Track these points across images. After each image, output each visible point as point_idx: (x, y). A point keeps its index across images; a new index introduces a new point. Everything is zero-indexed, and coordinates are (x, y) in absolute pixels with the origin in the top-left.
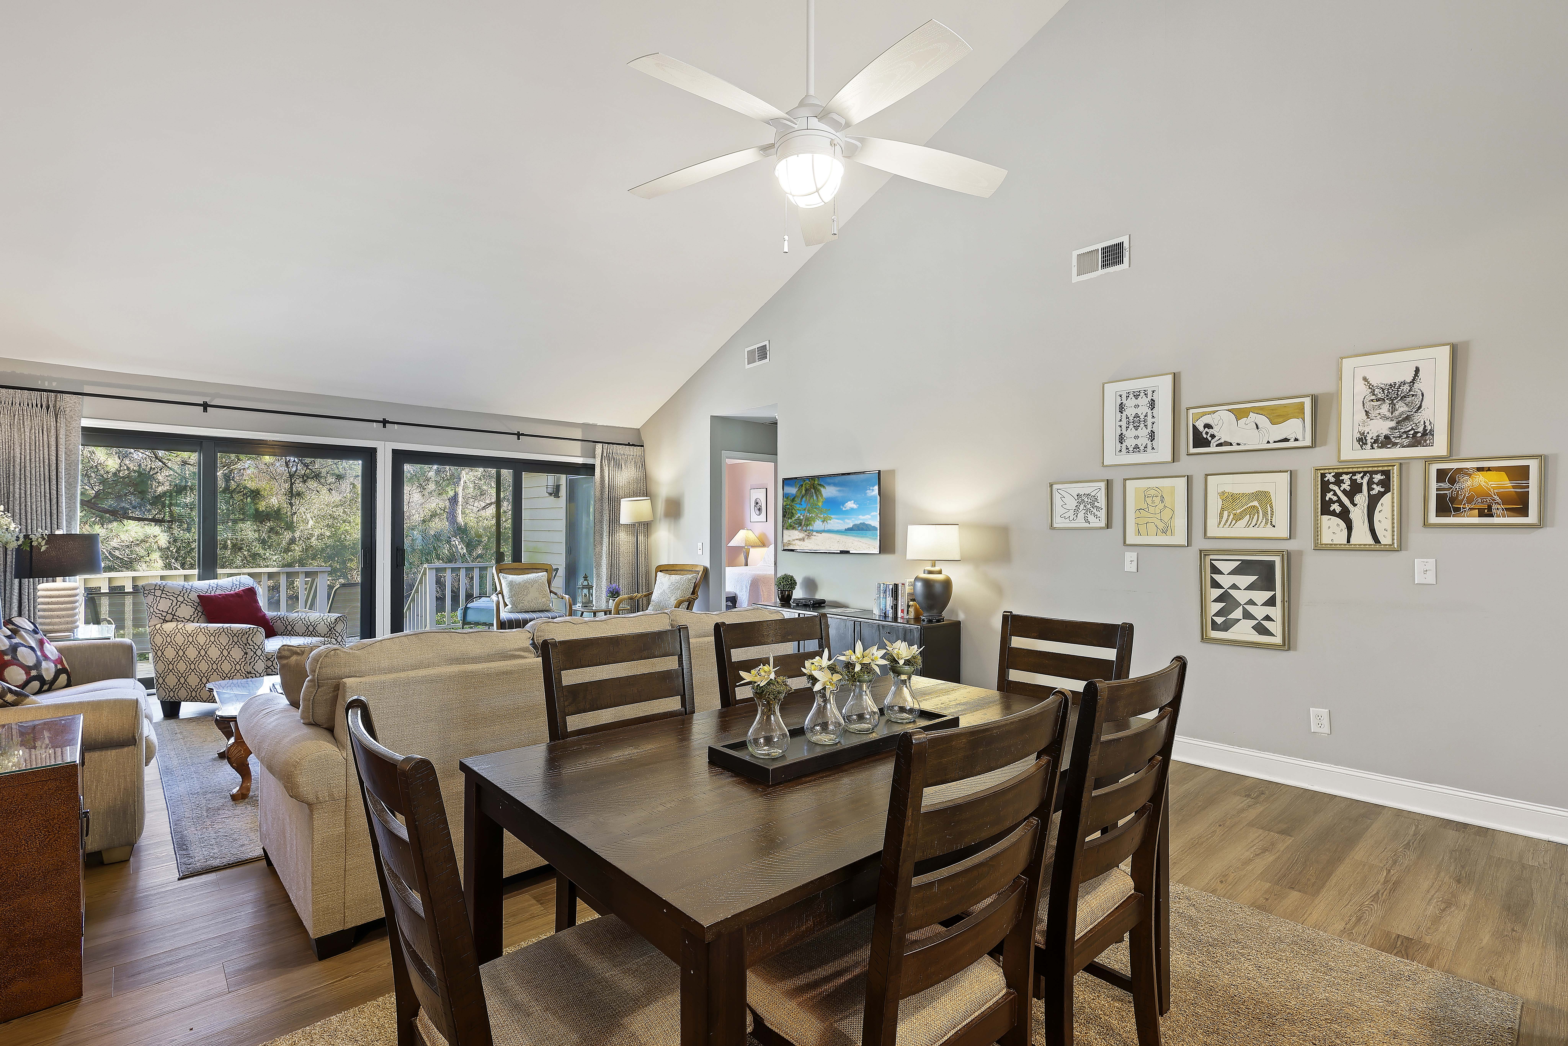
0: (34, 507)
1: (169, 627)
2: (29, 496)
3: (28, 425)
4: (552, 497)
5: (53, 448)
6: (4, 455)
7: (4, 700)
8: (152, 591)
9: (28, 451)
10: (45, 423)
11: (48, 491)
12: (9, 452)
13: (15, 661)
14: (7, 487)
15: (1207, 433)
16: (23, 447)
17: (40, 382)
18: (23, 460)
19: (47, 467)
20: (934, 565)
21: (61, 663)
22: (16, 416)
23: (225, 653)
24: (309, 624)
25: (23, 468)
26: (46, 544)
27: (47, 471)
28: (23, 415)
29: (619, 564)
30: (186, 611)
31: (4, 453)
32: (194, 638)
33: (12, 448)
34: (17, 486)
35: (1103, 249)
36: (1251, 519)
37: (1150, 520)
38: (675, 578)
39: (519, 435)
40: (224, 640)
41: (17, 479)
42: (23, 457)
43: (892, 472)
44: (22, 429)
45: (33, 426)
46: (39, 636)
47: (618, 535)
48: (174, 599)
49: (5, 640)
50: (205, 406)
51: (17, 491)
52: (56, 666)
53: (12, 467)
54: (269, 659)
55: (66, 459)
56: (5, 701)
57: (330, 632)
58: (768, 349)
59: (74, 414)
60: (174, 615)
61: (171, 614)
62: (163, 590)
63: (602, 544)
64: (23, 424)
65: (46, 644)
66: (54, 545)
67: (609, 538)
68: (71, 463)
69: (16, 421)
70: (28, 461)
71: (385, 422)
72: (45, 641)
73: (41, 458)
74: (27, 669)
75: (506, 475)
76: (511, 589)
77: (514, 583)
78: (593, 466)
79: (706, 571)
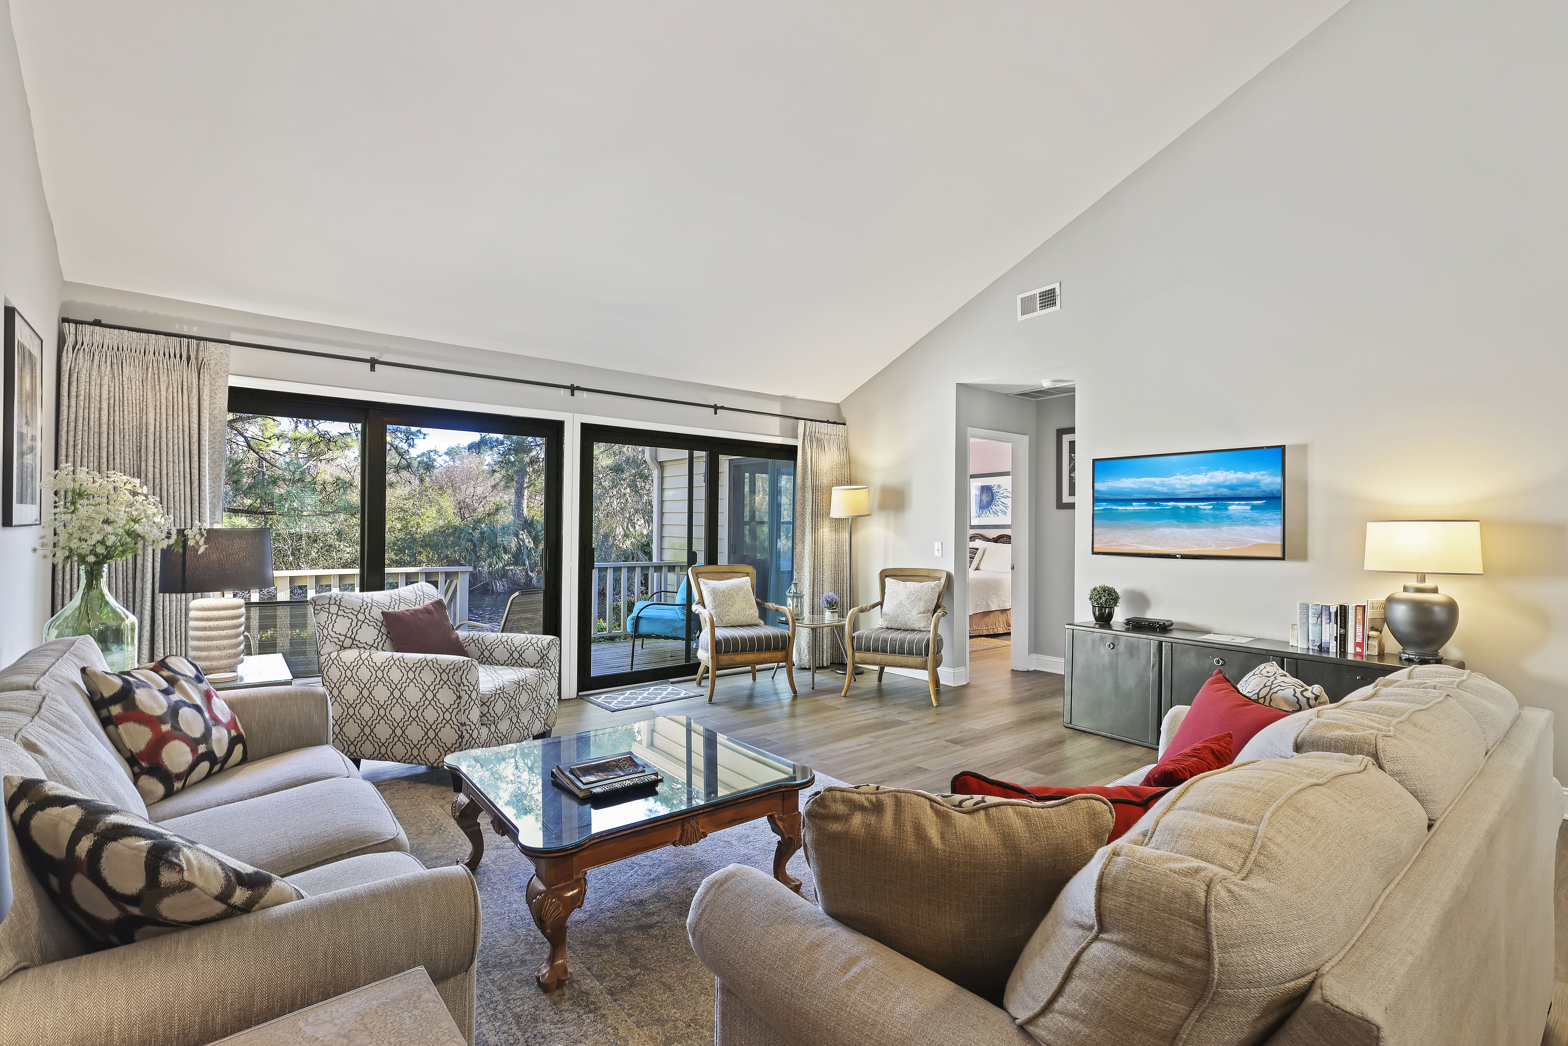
0: (171, 491)
1: (350, 655)
2: (165, 477)
3: (164, 381)
5: (195, 413)
6: (135, 421)
7: (229, 905)
8: (325, 606)
9: (164, 417)
10: (185, 380)
11: (188, 470)
12: (141, 418)
13: (177, 733)
14: (137, 464)
16: (158, 411)
17: (177, 326)
18: (158, 429)
19: (187, 439)
20: (1423, 580)
21: (236, 728)
22: (150, 370)
23: (429, 695)
24: (513, 649)
25: (158, 439)
26: (205, 543)
27: (187, 443)
28: (158, 368)
29: (823, 566)
30: (368, 634)
31: (135, 418)
32: (385, 672)
33: (145, 412)
34: (151, 463)
38: (911, 585)
39: (716, 408)
40: (428, 677)
41: (151, 454)
42: (158, 424)
44: (157, 387)
45: (171, 382)
46: (204, 686)
47: (821, 531)
48: (354, 618)
49: (161, 697)
50: (373, 363)
51: (151, 469)
52: (229, 733)
53: (144, 438)
54: (484, 704)
55: (209, 429)
56: (232, 906)
57: (542, 661)
58: (1057, 294)
59: (220, 369)
60: (354, 639)
61: (350, 638)
62: (339, 606)
64: (159, 381)
65: (215, 697)
66: (215, 544)
67: (812, 535)
68: (216, 433)
69: (150, 375)
70: (164, 430)
71: (573, 389)
72: (213, 694)
73: (181, 427)
74: (193, 743)
75: (701, 455)
76: (714, 598)
77: (717, 591)
78: (796, 448)
79: (949, 578)
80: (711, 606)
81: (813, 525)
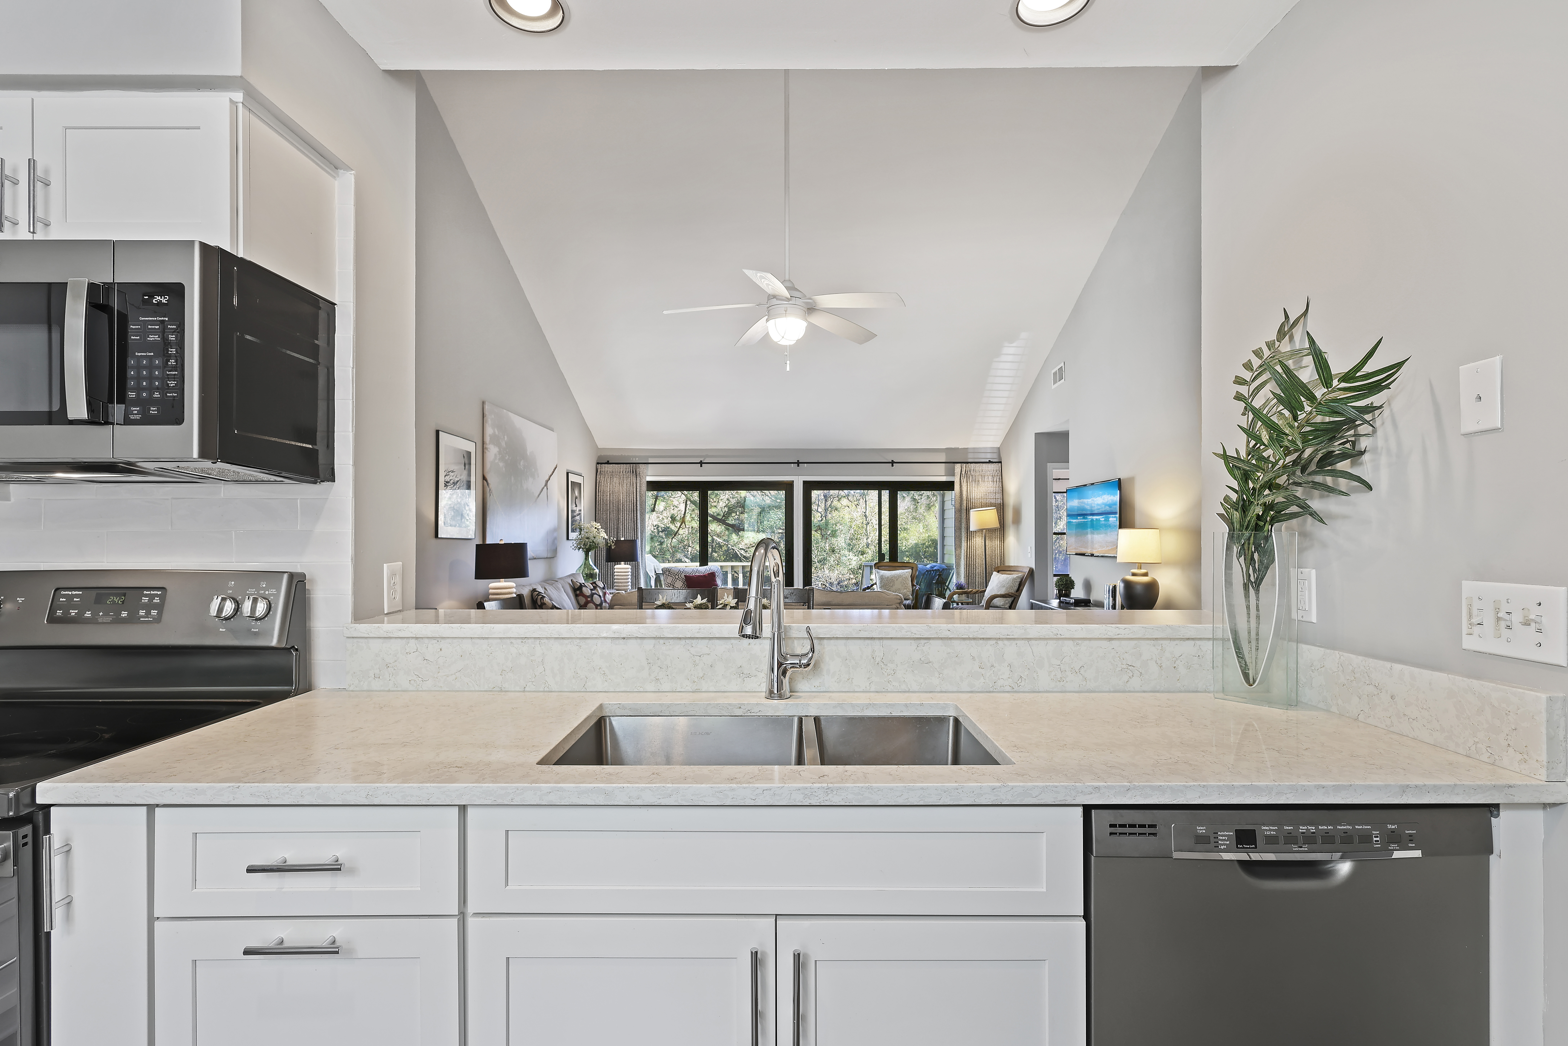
2: (626, 520)
8: (665, 572)
10: (632, 481)
11: (633, 517)
16: (623, 494)
17: (630, 459)
19: (632, 504)
20: (1140, 568)
25: (623, 505)
28: (623, 477)
29: (975, 565)
30: (679, 584)
38: (1005, 576)
39: (893, 463)
42: (623, 499)
43: (1131, 480)
44: (623, 485)
45: (627, 483)
47: (974, 539)
48: (674, 577)
50: (701, 463)
55: (640, 500)
58: (1062, 371)
59: (644, 475)
61: (672, 585)
62: (669, 572)
64: (623, 482)
67: (967, 543)
68: (643, 501)
71: (798, 463)
75: (886, 494)
76: (881, 581)
77: (884, 577)
78: (953, 482)
79: (1031, 572)
81: (968, 535)
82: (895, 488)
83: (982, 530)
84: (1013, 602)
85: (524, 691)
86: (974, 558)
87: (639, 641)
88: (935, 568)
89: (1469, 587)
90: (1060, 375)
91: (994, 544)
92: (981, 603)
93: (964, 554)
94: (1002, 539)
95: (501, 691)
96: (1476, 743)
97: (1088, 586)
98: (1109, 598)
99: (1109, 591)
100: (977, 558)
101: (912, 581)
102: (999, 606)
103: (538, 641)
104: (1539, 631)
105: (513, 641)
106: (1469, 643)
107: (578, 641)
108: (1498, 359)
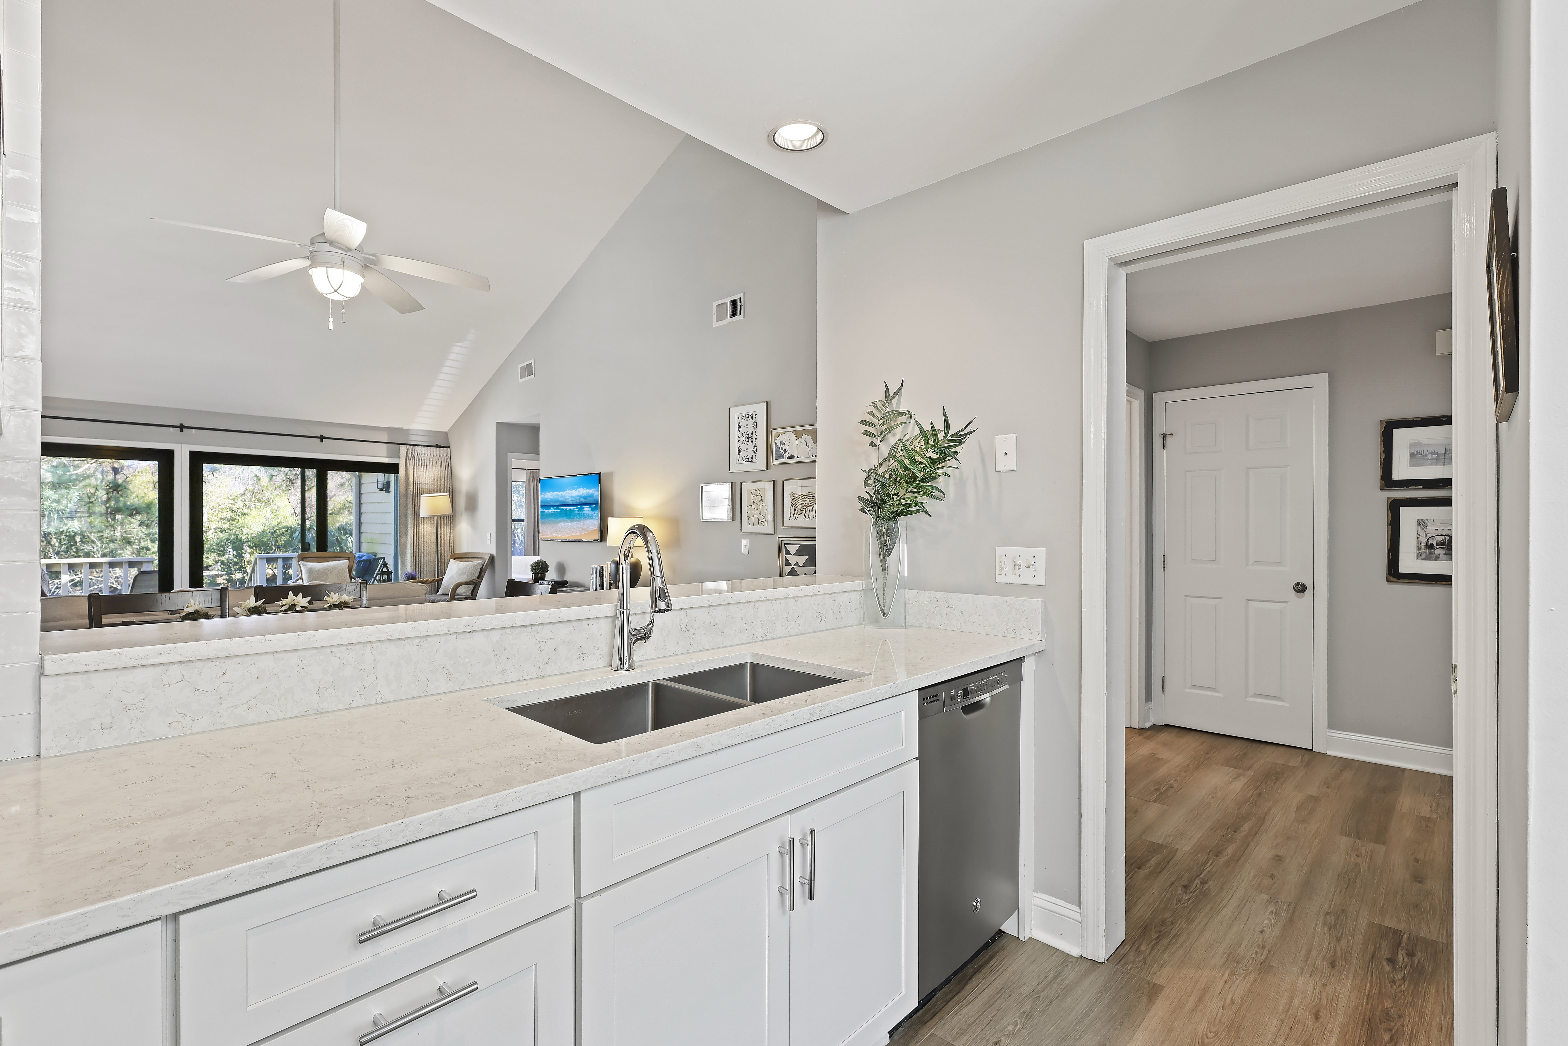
4: (383, 492)
15: (782, 448)
29: (423, 553)
35: (730, 302)
36: (806, 513)
37: (755, 514)
38: (463, 564)
39: (322, 438)
43: (610, 475)
47: (422, 526)
58: (533, 367)
63: (406, 535)
67: (414, 530)
71: (182, 427)
75: (311, 473)
76: (309, 575)
78: (398, 465)
79: (492, 559)
80: (306, 581)
81: (414, 522)
82: (323, 467)
83: (433, 517)
84: (474, 589)
85: (350, 708)
86: (422, 546)
87: (485, 633)
88: (363, 558)
89: (1000, 551)
90: (529, 370)
91: (445, 530)
92: (438, 592)
93: (411, 542)
94: (452, 525)
95: (318, 713)
96: (1008, 629)
97: (561, 568)
98: (596, 578)
99: (596, 572)
100: (425, 546)
101: (350, 573)
102: (460, 594)
103: (368, 646)
104: (1034, 570)
105: (335, 649)
106: (1000, 579)
107: (418, 640)
108: (1015, 435)
